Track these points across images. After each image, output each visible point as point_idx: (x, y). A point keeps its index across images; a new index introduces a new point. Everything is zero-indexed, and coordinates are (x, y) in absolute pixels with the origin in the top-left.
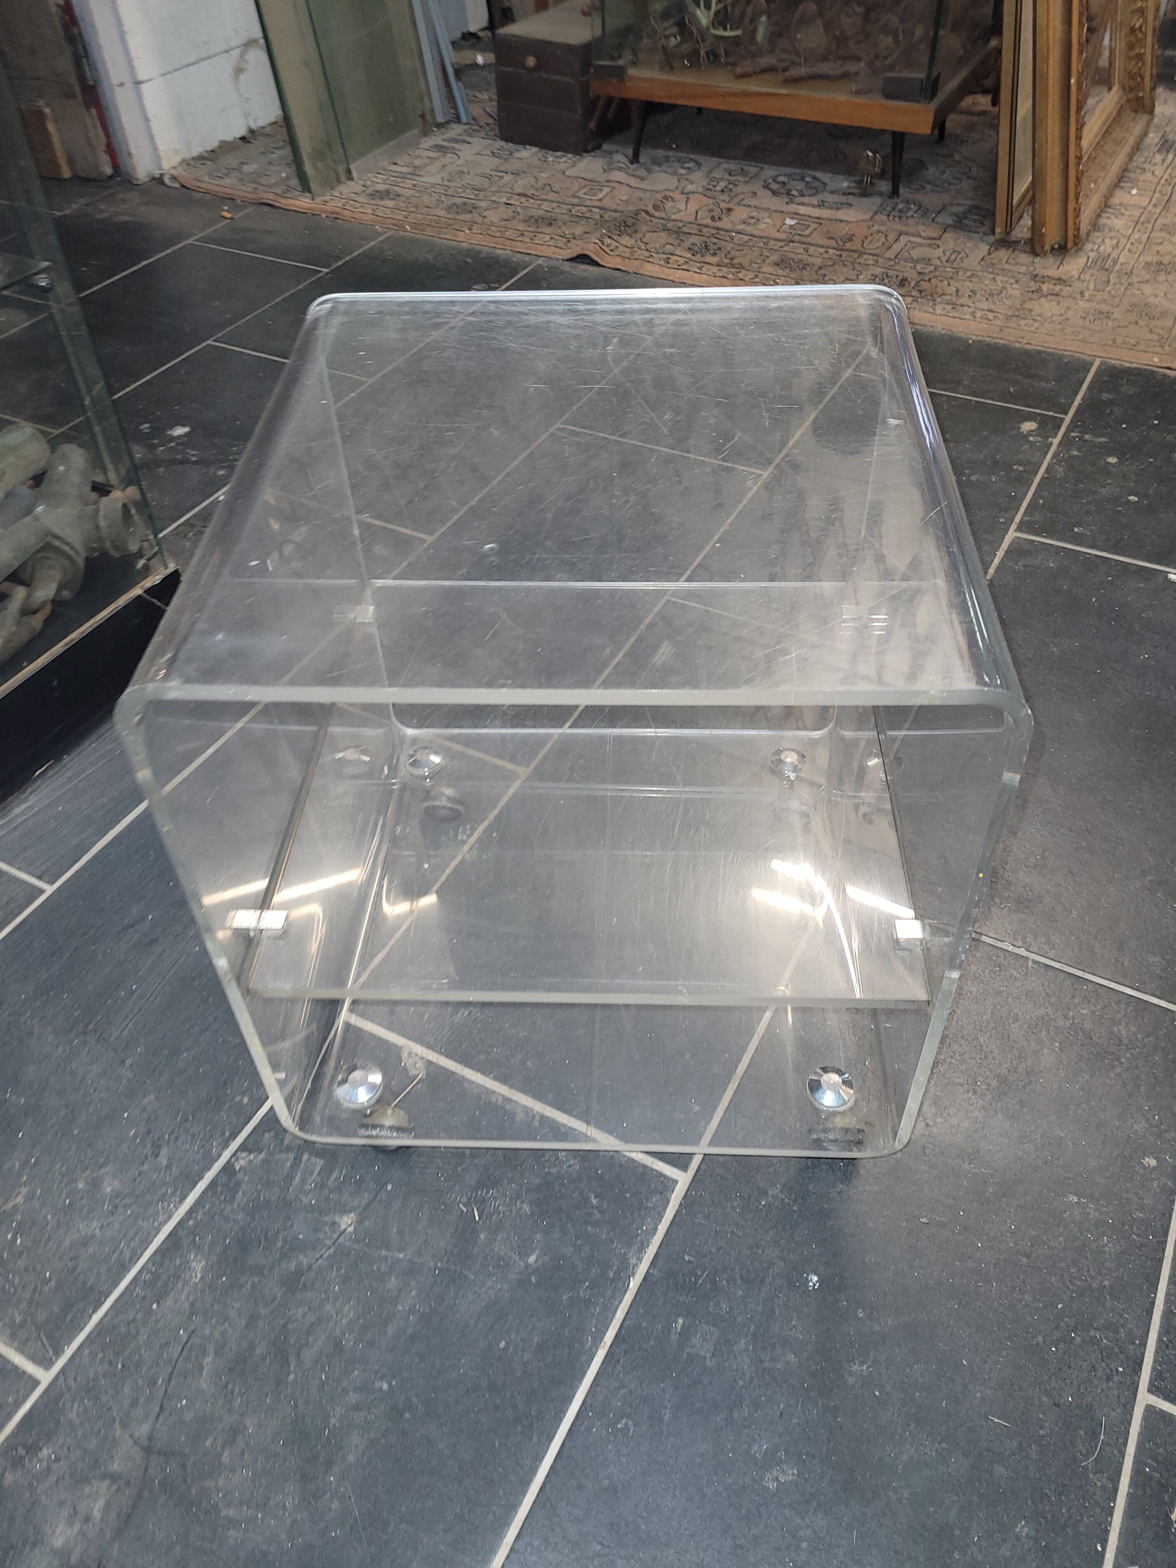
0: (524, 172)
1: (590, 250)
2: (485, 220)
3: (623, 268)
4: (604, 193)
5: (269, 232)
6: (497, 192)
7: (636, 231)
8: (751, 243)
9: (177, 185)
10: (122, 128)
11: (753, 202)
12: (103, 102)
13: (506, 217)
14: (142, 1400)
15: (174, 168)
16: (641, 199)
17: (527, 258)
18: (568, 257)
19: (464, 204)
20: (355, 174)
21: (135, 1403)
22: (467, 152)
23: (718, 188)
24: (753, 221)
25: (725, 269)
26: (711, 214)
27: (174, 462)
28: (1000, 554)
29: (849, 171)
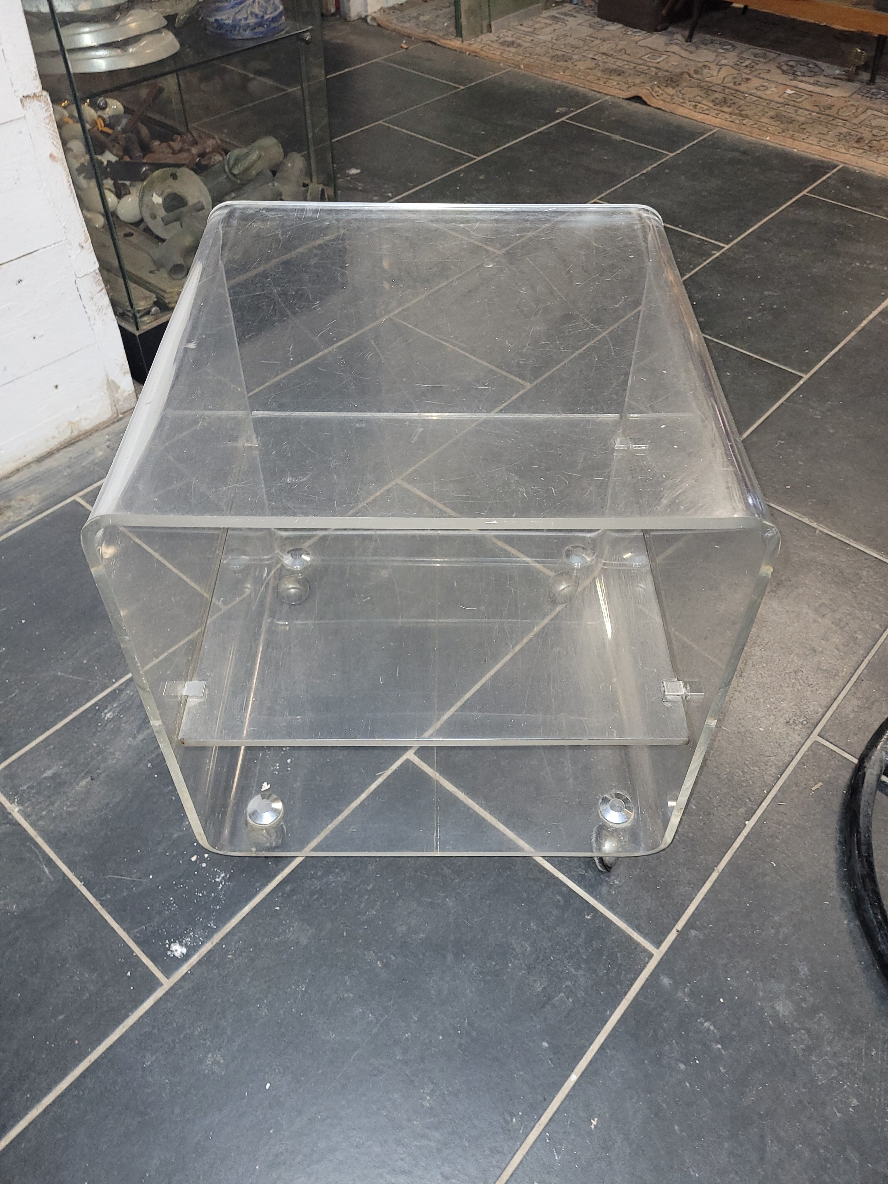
0: (609, 40)
1: (643, 92)
2: (575, 67)
3: (663, 109)
4: (662, 59)
5: (430, 60)
6: (587, 50)
7: (678, 85)
8: (757, 102)
9: (375, 24)
11: (767, 76)
13: (590, 67)
15: (375, 12)
16: (686, 65)
17: (598, 95)
18: (626, 97)
19: (563, 55)
20: (493, 28)
22: (572, 22)
23: (744, 64)
24: (763, 88)
25: (734, 117)
26: (735, 80)
27: (348, 188)
28: (875, 313)
29: (842, 64)
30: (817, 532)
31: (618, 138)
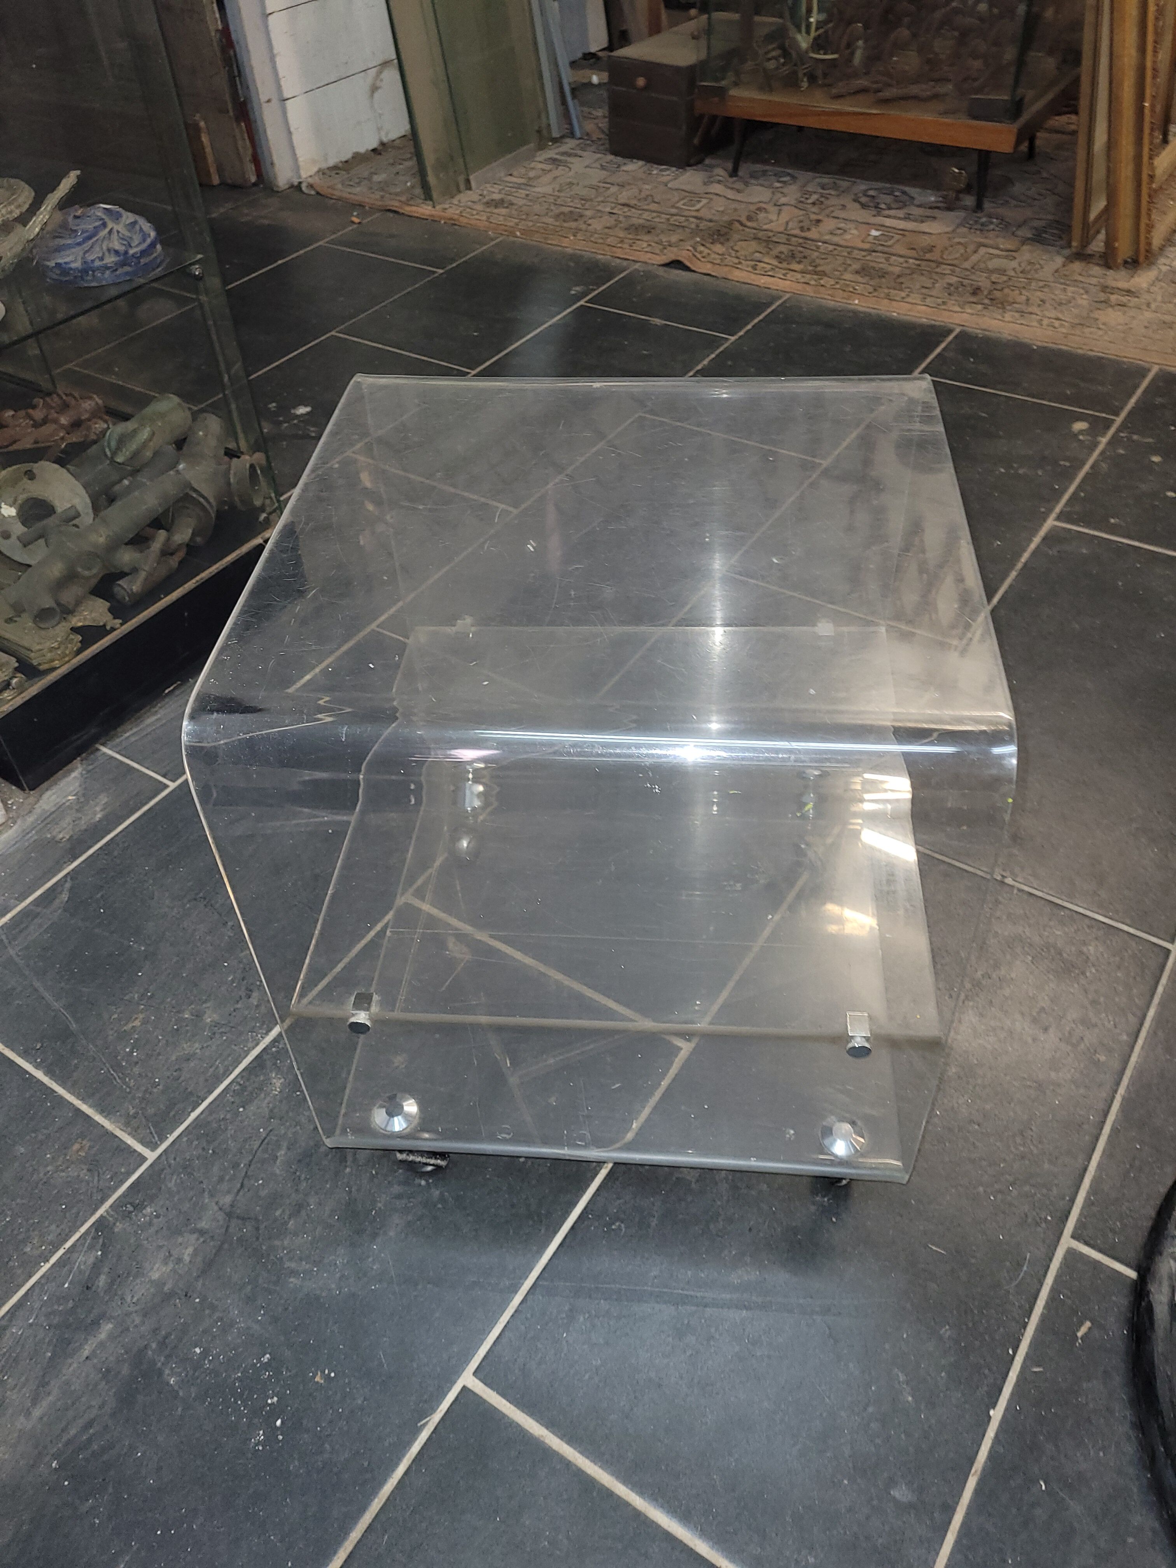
0: (629, 184)
1: (683, 255)
2: (590, 228)
3: (713, 274)
4: (701, 204)
5: (392, 236)
6: (603, 202)
7: (728, 240)
8: (835, 252)
9: (313, 192)
10: (267, 140)
11: (842, 214)
12: (252, 117)
13: (608, 225)
14: (227, 1178)
15: (311, 176)
16: (735, 210)
17: (625, 263)
18: (662, 262)
19: (571, 212)
20: (473, 184)
21: (221, 1179)
22: (577, 165)
23: (810, 201)
24: (839, 232)
25: (808, 276)
26: (801, 224)
27: (296, 436)
28: (1037, 540)
29: (937, 187)
30: (1015, 891)
31: (658, 321)
